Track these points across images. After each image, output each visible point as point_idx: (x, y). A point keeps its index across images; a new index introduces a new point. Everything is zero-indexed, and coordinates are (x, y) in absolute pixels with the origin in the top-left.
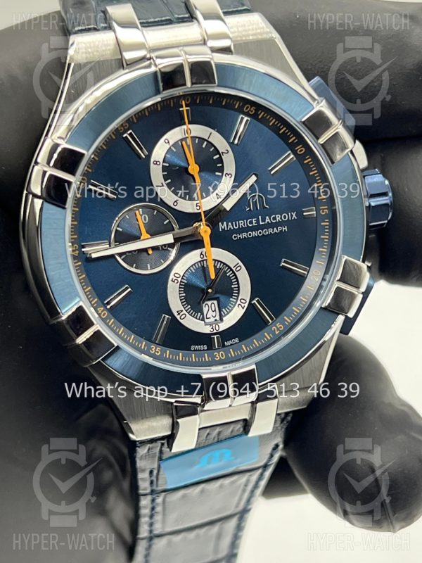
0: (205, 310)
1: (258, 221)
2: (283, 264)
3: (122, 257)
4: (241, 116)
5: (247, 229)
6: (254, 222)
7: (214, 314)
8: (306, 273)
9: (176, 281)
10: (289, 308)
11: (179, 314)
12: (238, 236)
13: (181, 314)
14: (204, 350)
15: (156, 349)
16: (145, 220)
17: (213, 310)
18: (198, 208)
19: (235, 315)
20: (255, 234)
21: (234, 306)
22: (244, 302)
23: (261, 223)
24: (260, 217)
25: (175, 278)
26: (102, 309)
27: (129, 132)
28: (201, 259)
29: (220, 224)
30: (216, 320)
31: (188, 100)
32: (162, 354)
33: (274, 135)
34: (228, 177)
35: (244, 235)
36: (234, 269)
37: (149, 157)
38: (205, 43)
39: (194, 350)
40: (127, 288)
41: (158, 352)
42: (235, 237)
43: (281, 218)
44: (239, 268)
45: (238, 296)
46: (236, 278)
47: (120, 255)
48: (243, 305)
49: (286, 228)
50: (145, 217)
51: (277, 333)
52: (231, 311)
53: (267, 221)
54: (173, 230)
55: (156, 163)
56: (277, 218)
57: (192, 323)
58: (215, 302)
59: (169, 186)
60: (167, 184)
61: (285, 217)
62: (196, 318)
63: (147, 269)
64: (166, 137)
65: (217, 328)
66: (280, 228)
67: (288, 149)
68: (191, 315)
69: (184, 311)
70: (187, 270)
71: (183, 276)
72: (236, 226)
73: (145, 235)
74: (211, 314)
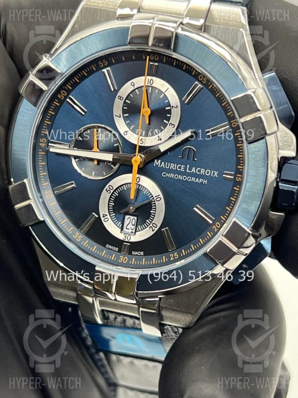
0: (127, 222)
1: (185, 169)
2: (195, 209)
3: (77, 160)
4: (196, 82)
5: (175, 172)
6: (182, 168)
7: (133, 227)
8: (211, 222)
9: (109, 192)
11: (104, 217)
12: (167, 175)
13: (105, 217)
14: (115, 251)
15: (79, 236)
17: (133, 224)
18: (142, 142)
19: (145, 234)
20: (180, 177)
21: (148, 226)
22: (155, 226)
23: (187, 171)
24: (188, 166)
25: (109, 189)
26: (49, 192)
27: (107, 69)
29: (156, 161)
30: (132, 232)
31: (157, 58)
32: (81, 242)
33: (219, 106)
34: (171, 126)
35: (172, 175)
36: (155, 199)
37: (116, 91)
39: (108, 248)
40: (72, 184)
41: (78, 239)
42: (164, 174)
43: (205, 173)
44: (159, 199)
45: (152, 220)
46: (155, 206)
47: (76, 157)
48: (154, 228)
49: (206, 182)
51: (172, 259)
52: (144, 229)
53: (192, 171)
54: (119, 152)
55: (120, 98)
56: (202, 171)
57: (112, 227)
58: (136, 218)
59: (125, 119)
60: (124, 117)
61: (208, 173)
62: (116, 225)
63: (91, 175)
64: (133, 81)
65: (129, 239)
66: (201, 180)
67: (227, 119)
68: (113, 221)
69: (108, 216)
70: (120, 186)
71: (116, 189)
72: (167, 166)
73: (95, 149)
74: (130, 226)
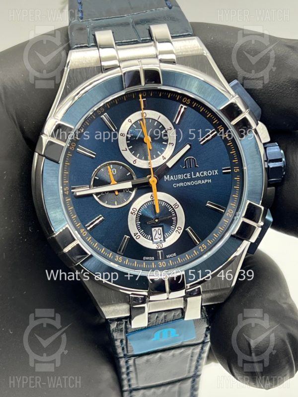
0: (154, 233)
1: (191, 175)
2: (208, 204)
3: (98, 196)
4: (181, 105)
5: (183, 181)
6: (188, 176)
7: (160, 236)
8: (224, 211)
9: (134, 214)
10: (211, 234)
11: (135, 235)
12: (177, 185)
13: (137, 236)
15: (119, 258)
16: (114, 172)
17: (160, 233)
18: (149, 165)
19: (173, 237)
20: (189, 184)
21: (173, 231)
22: (180, 229)
23: (193, 177)
24: (192, 173)
25: (133, 211)
26: (84, 230)
27: (105, 114)
28: (151, 200)
29: (165, 176)
30: (161, 240)
31: (144, 94)
32: (123, 262)
33: (204, 118)
34: (171, 146)
35: (181, 184)
36: (174, 207)
37: (117, 131)
38: (157, 57)
40: (101, 217)
41: (120, 260)
42: (175, 185)
43: (207, 174)
44: (177, 206)
45: (176, 225)
46: (175, 213)
47: (97, 194)
48: (179, 231)
49: (210, 181)
50: (114, 171)
51: (202, 251)
52: (171, 234)
53: (197, 175)
54: (133, 179)
55: (122, 135)
56: (205, 174)
57: (144, 242)
58: (161, 228)
59: (131, 150)
60: (129, 149)
61: (210, 173)
62: (147, 239)
63: (115, 205)
64: (129, 118)
65: (161, 246)
66: (206, 181)
67: (213, 127)
68: (144, 236)
69: (139, 234)
70: (142, 206)
71: (139, 210)
72: (176, 178)
73: (113, 182)
74: (158, 236)
